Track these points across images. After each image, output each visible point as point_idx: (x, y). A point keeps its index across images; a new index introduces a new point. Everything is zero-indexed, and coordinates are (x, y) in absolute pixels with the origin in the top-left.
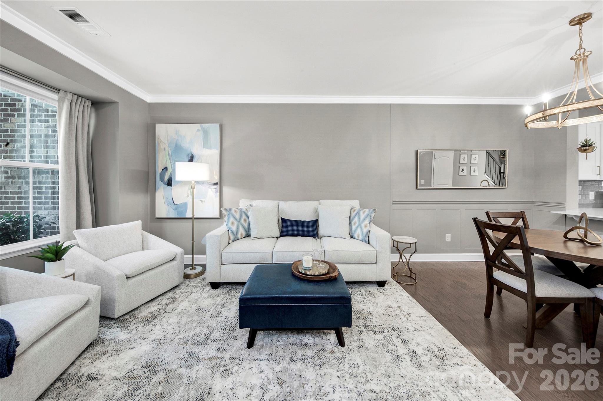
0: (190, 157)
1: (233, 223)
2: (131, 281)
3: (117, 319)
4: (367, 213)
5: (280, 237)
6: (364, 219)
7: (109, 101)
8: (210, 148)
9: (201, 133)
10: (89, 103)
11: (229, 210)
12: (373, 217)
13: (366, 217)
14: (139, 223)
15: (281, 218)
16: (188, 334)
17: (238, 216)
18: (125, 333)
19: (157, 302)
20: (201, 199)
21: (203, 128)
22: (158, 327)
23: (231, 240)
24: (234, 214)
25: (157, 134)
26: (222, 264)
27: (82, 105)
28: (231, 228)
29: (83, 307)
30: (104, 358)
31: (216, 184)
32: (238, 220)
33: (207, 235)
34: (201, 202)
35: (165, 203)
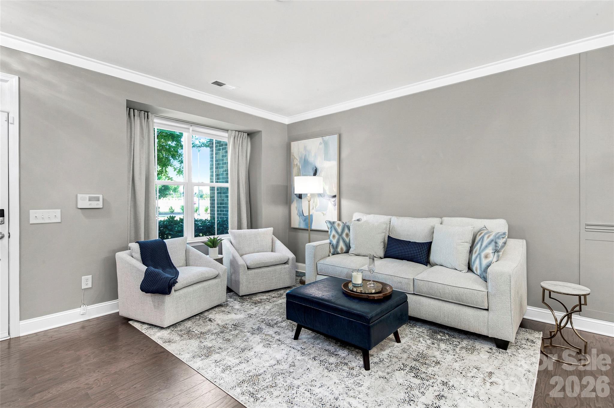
0: (314, 170)
1: (334, 236)
2: (250, 272)
3: (240, 296)
5: (385, 258)
7: (256, 131)
8: (329, 160)
9: (322, 146)
10: (246, 135)
11: (332, 223)
12: (500, 244)
13: (489, 244)
14: (271, 229)
15: (389, 237)
16: (268, 318)
17: (340, 230)
18: (239, 305)
19: (270, 294)
20: (323, 212)
21: (324, 141)
22: (257, 308)
23: (331, 253)
24: (337, 227)
25: (292, 151)
26: (318, 274)
27: (242, 138)
28: (332, 241)
29: (215, 278)
30: (221, 314)
31: (335, 196)
32: (340, 234)
33: (307, 244)
34: (323, 214)
35: (297, 214)
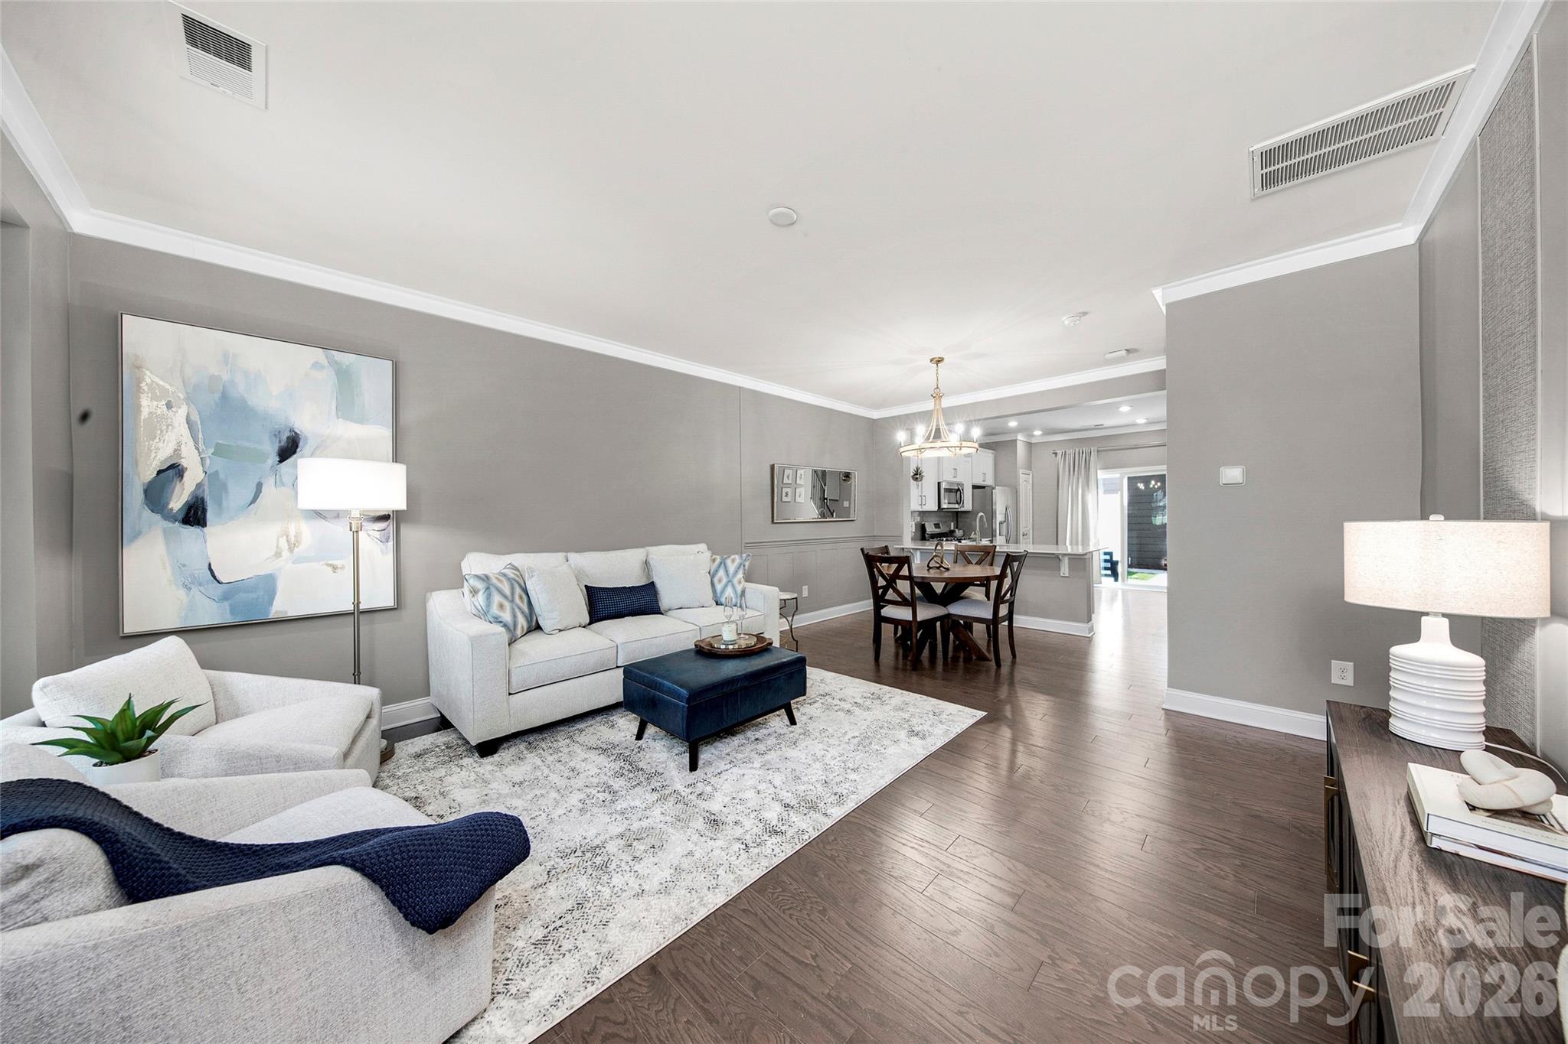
0: (284, 438)
1: (501, 606)
4: (738, 561)
5: (592, 623)
6: (736, 572)
8: (362, 420)
9: (328, 376)
11: (485, 578)
12: (747, 566)
13: (739, 568)
15: (586, 586)
17: (507, 591)
21: (336, 363)
24: (499, 585)
25: (127, 349)
26: (510, 694)
28: (500, 617)
31: (385, 518)
32: (510, 598)
